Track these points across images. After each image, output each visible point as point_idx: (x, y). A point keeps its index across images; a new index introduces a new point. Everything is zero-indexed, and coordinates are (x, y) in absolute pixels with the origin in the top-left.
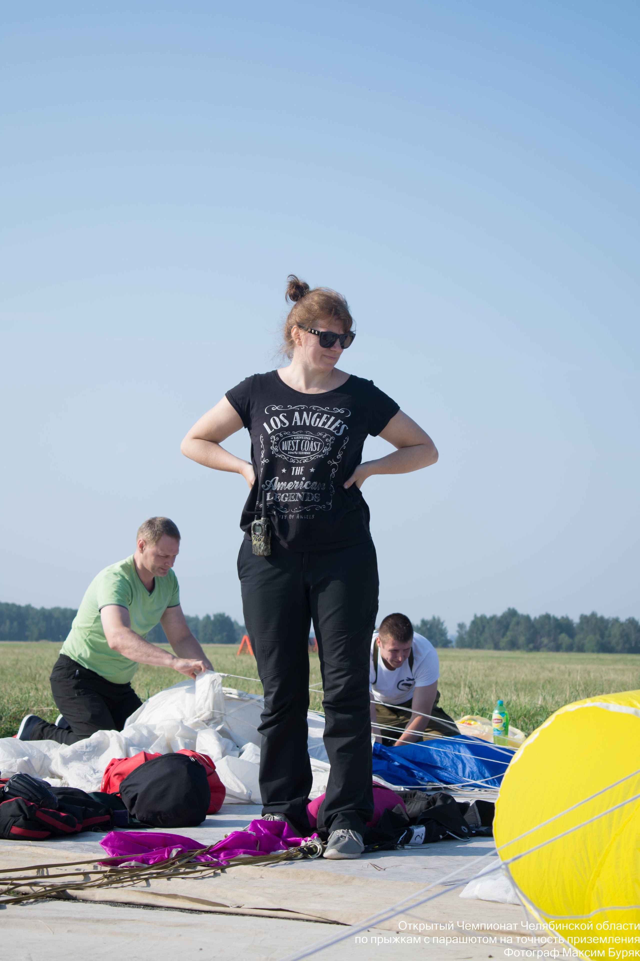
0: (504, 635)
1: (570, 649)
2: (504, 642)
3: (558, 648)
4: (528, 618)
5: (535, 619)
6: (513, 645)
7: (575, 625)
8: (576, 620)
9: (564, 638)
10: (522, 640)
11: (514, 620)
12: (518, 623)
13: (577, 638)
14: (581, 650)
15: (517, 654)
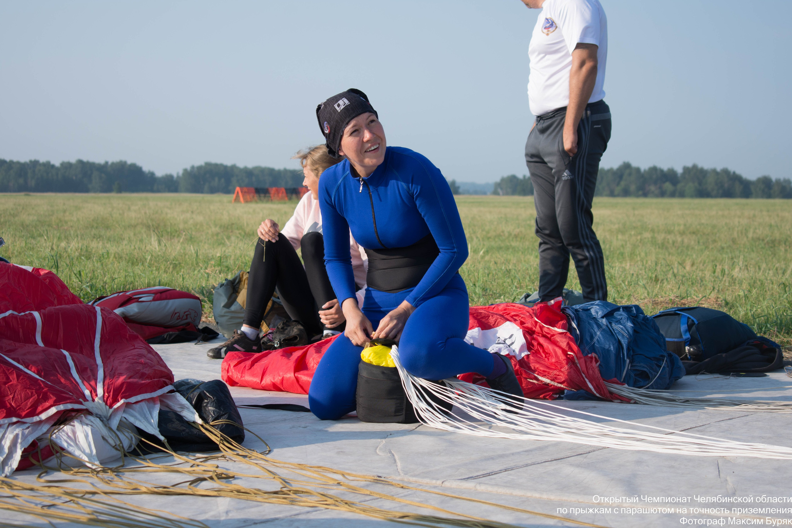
0: (618, 184)
1: (673, 195)
2: (618, 190)
3: (662, 194)
4: (638, 170)
5: (645, 171)
6: (626, 193)
7: (679, 175)
8: (679, 170)
9: (668, 186)
10: (633, 188)
11: (627, 171)
12: (630, 174)
13: (679, 186)
14: (682, 195)
15: (629, 200)
